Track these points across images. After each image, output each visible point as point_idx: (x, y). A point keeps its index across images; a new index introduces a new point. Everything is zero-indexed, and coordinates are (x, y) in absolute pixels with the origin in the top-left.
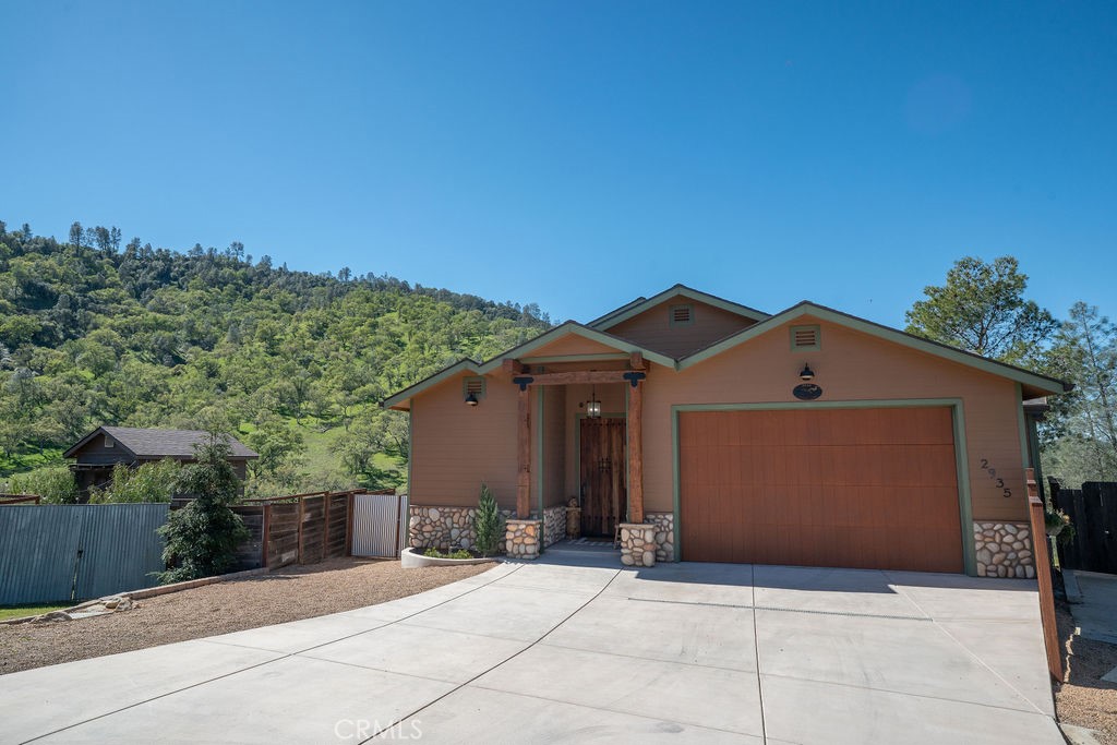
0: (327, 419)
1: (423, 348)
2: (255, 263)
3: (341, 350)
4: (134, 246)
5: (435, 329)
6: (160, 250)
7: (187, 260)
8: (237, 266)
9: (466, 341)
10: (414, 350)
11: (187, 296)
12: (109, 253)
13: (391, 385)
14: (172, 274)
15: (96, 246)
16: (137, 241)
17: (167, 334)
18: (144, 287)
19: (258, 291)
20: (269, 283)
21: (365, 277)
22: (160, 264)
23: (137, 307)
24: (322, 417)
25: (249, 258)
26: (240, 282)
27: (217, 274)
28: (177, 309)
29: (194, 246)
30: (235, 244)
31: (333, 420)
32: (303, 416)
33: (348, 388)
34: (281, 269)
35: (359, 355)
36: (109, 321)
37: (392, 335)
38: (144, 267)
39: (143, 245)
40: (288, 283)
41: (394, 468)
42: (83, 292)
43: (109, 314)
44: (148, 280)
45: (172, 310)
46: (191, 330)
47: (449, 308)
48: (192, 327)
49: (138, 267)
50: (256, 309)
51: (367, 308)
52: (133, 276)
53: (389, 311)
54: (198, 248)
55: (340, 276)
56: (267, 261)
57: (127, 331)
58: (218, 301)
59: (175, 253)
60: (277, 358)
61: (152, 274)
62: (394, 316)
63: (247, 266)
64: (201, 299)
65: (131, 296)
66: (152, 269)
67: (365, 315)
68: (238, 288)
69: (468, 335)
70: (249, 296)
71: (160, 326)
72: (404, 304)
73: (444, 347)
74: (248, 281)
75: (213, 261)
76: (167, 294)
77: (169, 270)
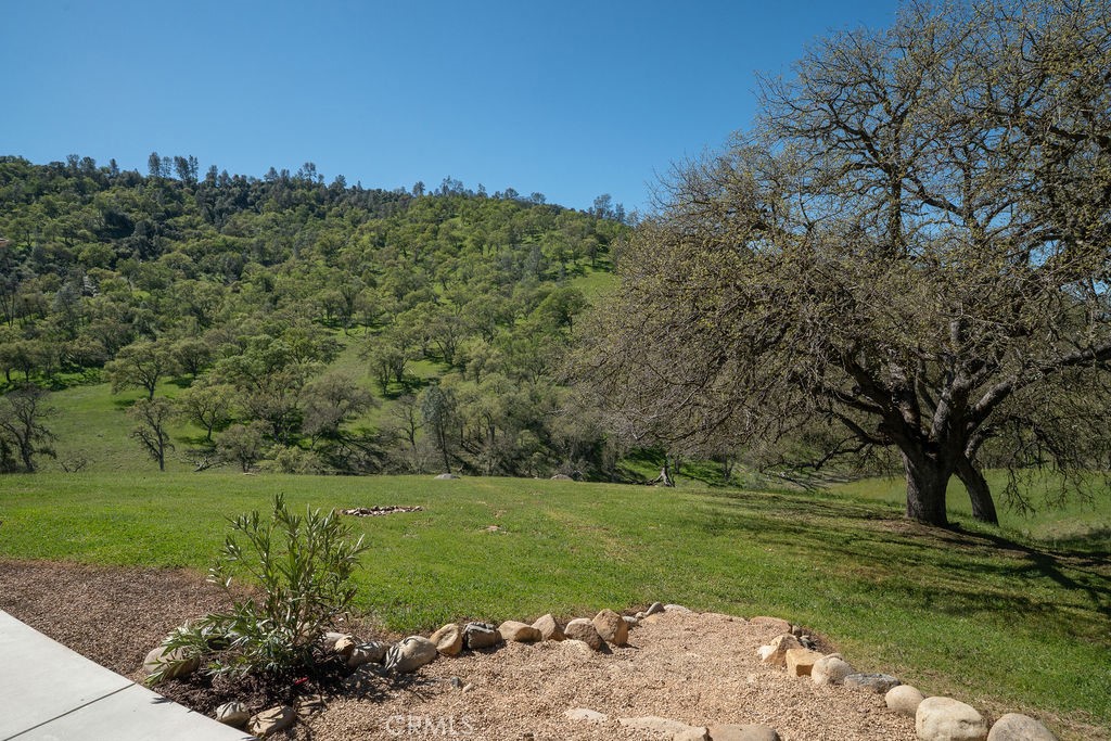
0: (378, 327)
1: (481, 248)
2: (328, 182)
3: (401, 258)
4: (212, 175)
5: (497, 227)
6: (237, 176)
7: (263, 184)
8: (310, 186)
9: (529, 239)
10: (471, 251)
11: (261, 218)
12: (189, 181)
13: (446, 289)
14: (249, 199)
15: (175, 175)
16: (214, 168)
17: (236, 255)
18: (221, 212)
19: (330, 209)
20: (341, 201)
21: (441, 191)
22: (236, 190)
23: (211, 230)
24: (373, 326)
25: (321, 177)
26: (313, 202)
27: (289, 195)
28: (251, 232)
29: (269, 170)
30: (307, 165)
31: (383, 328)
32: (354, 326)
33: (400, 295)
34: (354, 187)
35: (417, 262)
36: (183, 245)
37: (453, 239)
38: (223, 193)
39: (220, 173)
40: (359, 200)
41: (435, 375)
42: (161, 219)
43: (184, 240)
44: (226, 205)
45: (247, 233)
46: (262, 250)
47: (513, 206)
48: (262, 248)
49: (216, 195)
50: (328, 227)
51: (429, 214)
52: (210, 202)
53: (453, 217)
54: (273, 171)
55: (415, 192)
56: (341, 181)
57: (198, 254)
58: (290, 221)
59: (252, 179)
60: (333, 269)
61: (229, 200)
62: (458, 221)
63: (319, 186)
64: (274, 220)
65: (207, 221)
66: (229, 195)
67: (424, 220)
68: (312, 208)
69: (532, 233)
70: (322, 216)
71: (231, 247)
72: (466, 206)
73: (506, 247)
74: (321, 201)
75: (287, 183)
76: (241, 218)
77: (246, 195)
